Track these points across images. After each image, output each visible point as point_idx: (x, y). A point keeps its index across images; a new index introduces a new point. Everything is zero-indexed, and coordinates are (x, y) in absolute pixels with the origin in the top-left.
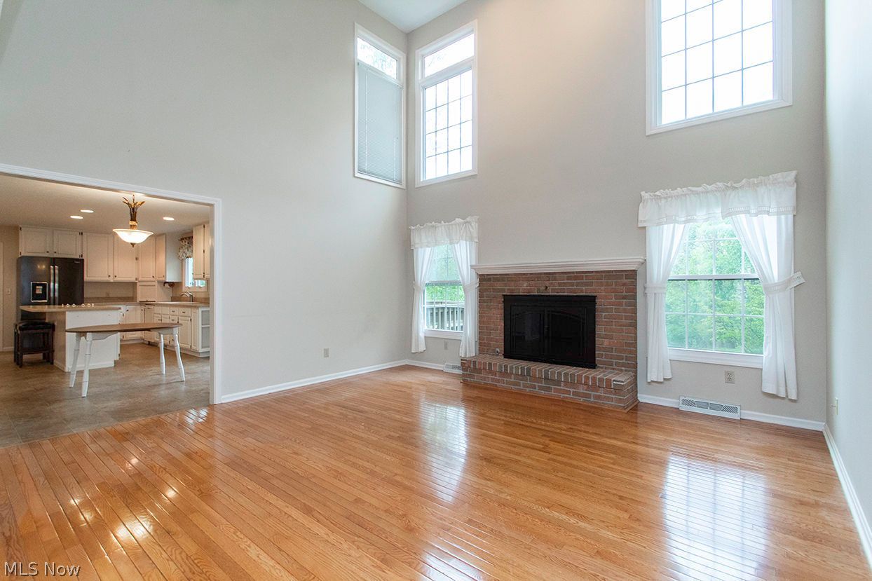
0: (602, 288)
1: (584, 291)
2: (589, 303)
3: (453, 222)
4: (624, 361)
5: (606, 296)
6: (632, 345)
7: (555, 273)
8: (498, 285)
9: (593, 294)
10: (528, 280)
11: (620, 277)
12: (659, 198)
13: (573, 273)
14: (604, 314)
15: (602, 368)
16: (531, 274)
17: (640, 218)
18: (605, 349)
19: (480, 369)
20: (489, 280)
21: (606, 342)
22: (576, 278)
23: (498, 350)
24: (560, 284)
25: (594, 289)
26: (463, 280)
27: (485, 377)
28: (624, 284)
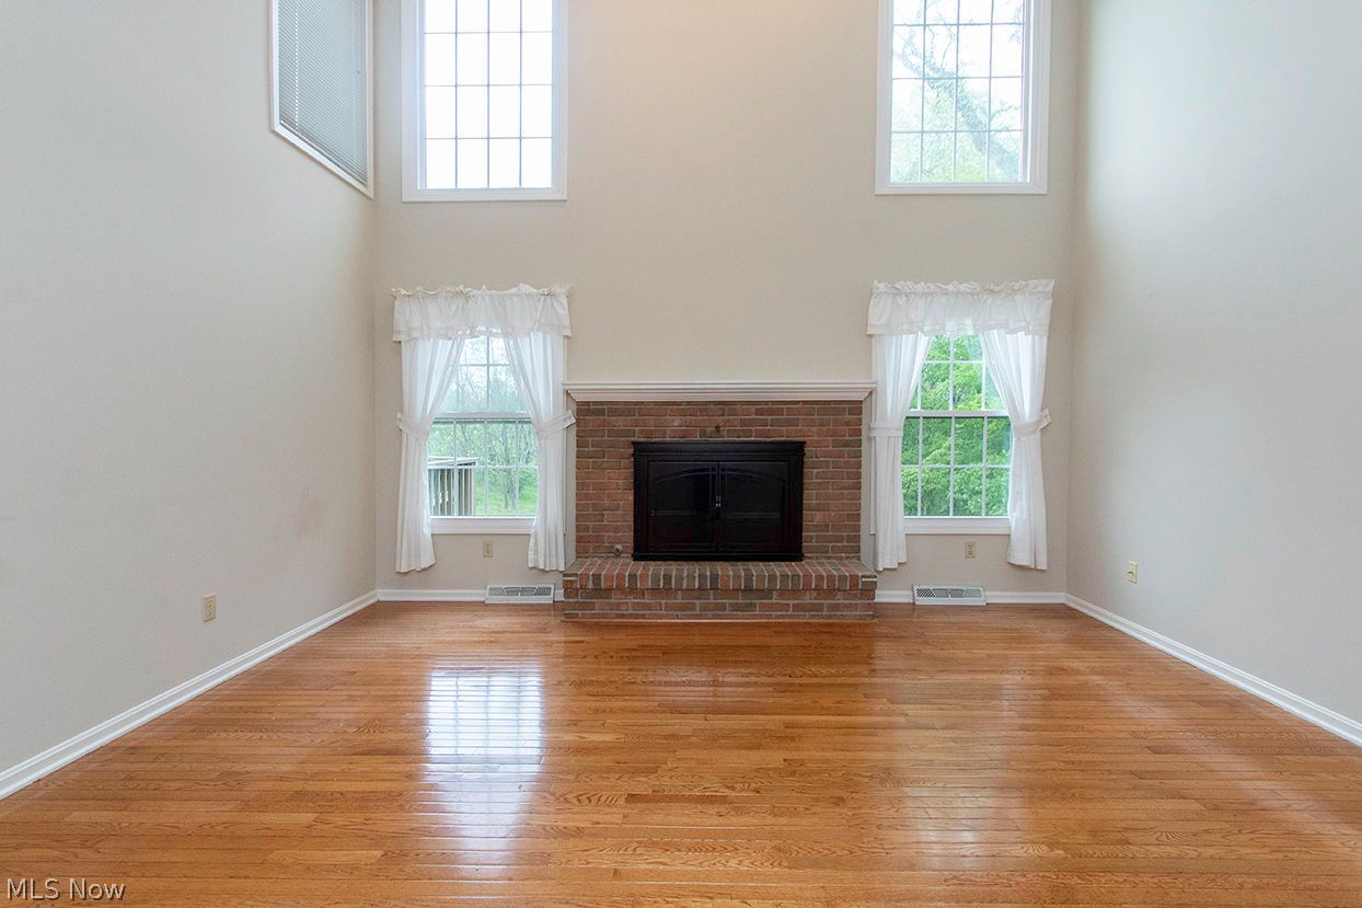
0: (814, 429)
1: (785, 434)
2: (793, 454)
3: (514, 290)
4: (845, 544)
5: (818, 442)
6: (854, 518)
7: (734, 403)
8: (620, 423)
9: (799, 439)
10: (682, 413)
11: (840, 412)
12: (898, 293)
13: (767, 403)
14: (815, 471)
15: (811, 558)
16: (689, 403)
17: (870, 321)
18: (817, 528)
19: (609, 590)
20: (601, 412)
21: (818, 517)
22: (771, 412)
23: (619, 547)
24: (743, 423)
25: (801, 430)
26: (537, 411)
27: (619, 604)
28: (847, 424)
